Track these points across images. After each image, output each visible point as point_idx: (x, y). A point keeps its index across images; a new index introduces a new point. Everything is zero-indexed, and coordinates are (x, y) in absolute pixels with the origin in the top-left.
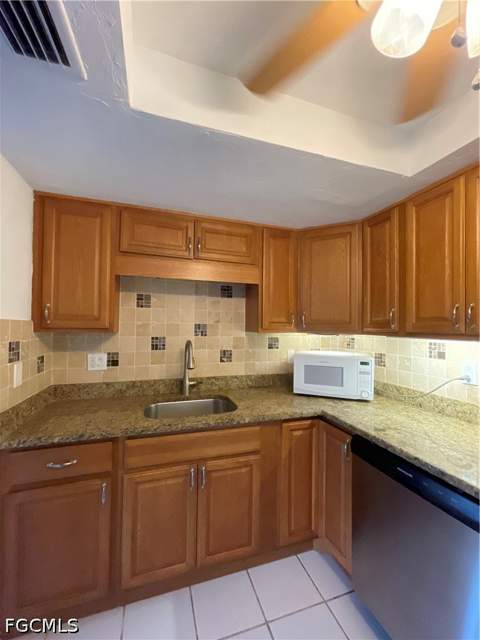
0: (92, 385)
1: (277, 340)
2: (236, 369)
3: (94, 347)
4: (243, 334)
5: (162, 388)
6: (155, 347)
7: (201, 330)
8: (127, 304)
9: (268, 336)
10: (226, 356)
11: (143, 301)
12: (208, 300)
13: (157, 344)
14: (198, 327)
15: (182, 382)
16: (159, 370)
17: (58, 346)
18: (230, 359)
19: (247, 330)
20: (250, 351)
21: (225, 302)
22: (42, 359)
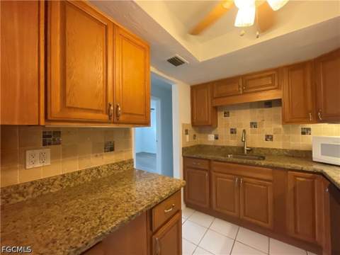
0: (209, 146)
1: (309, 129)
2: (276, 144)
3: (210, 132)
4: (281, 126)
5: (235, 150)
6: (232, 133)
7: (253, 125)
8: (221, 116)
9: (301, 126)
10: (269, 138)
11: (227, 114)
12: (257, 110)
13: (233, 131)
14: (252, 123)
15: (243, 148)
16: (233, 142)
17: (200, 132)
18: (272, 139)
19: (283, 124)
20: (286, 135)
21: (267, 110)
22: (195, 136)
